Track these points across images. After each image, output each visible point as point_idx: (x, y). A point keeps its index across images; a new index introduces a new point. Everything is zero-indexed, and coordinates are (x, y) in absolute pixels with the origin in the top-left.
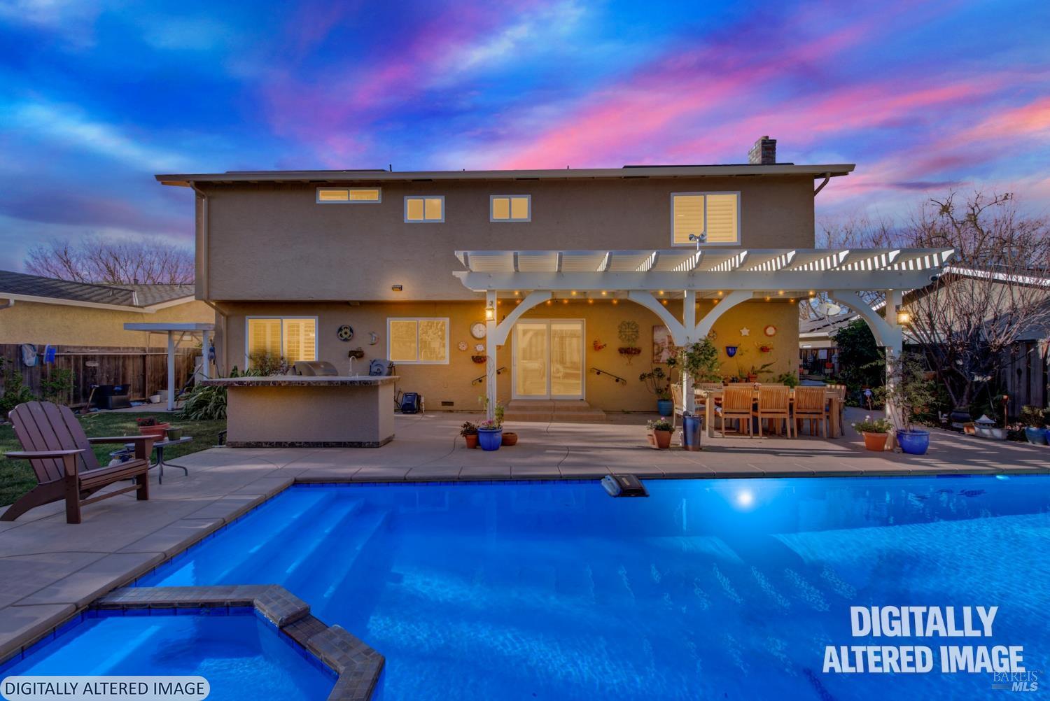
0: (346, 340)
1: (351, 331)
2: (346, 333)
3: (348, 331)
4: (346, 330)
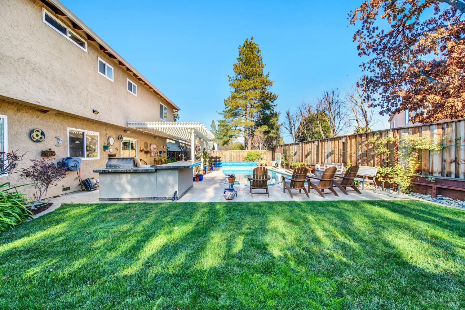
0: (38, 141)
1: (43, 134)
2: (37, 135)
3: (39, 134)
4: (37, 133)
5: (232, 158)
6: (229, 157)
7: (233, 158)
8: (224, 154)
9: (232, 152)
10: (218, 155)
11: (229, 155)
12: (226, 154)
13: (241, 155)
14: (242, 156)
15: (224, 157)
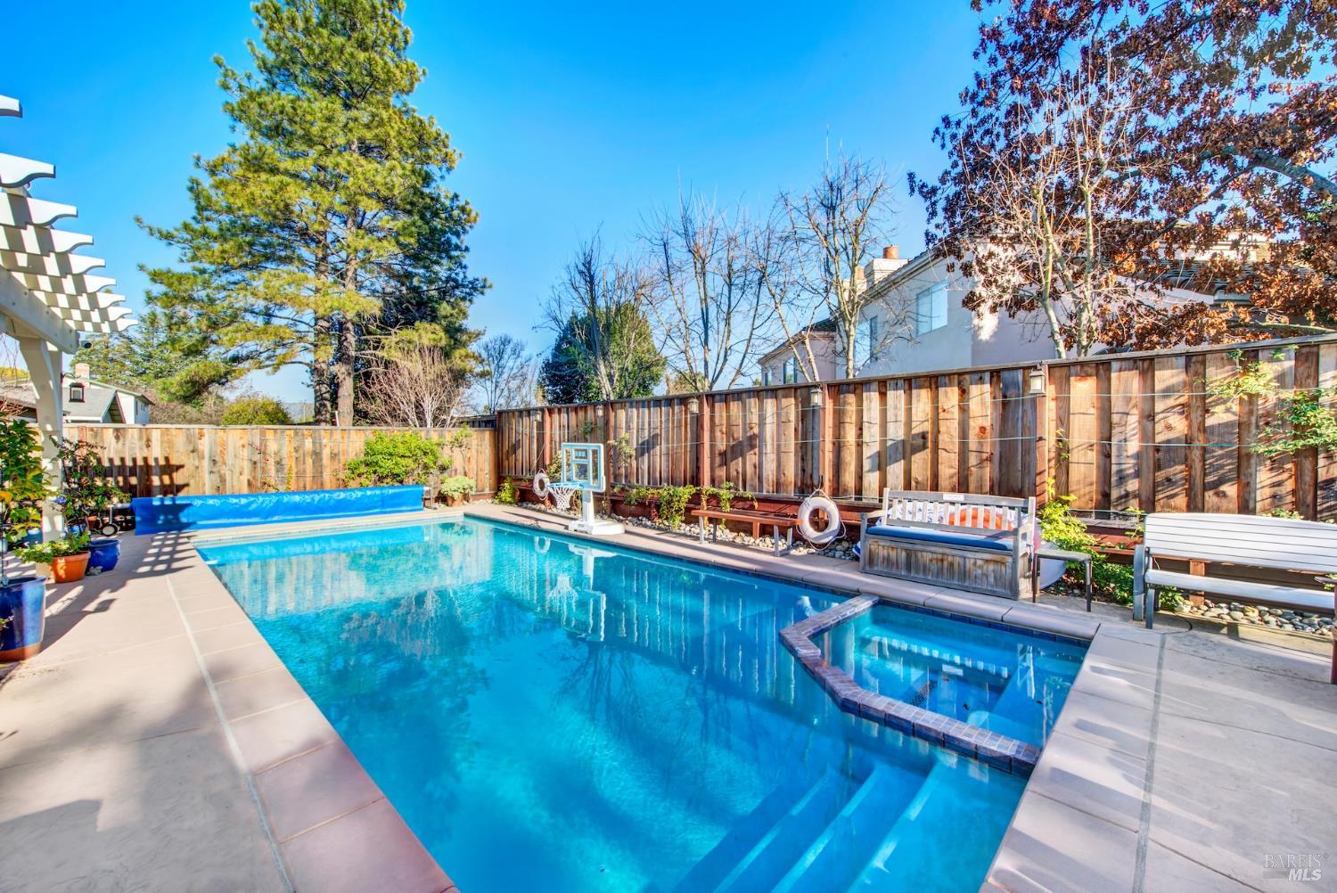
5: (264, 471)
6: (247, 466)
7: (272, 468)
8: (205, 445)
9: (270, 435)
10: (156, 453)
11: (246, 453)
12: (224, 445)
13: (326, 453)
14: (334, 456)
15: (206, 463)
